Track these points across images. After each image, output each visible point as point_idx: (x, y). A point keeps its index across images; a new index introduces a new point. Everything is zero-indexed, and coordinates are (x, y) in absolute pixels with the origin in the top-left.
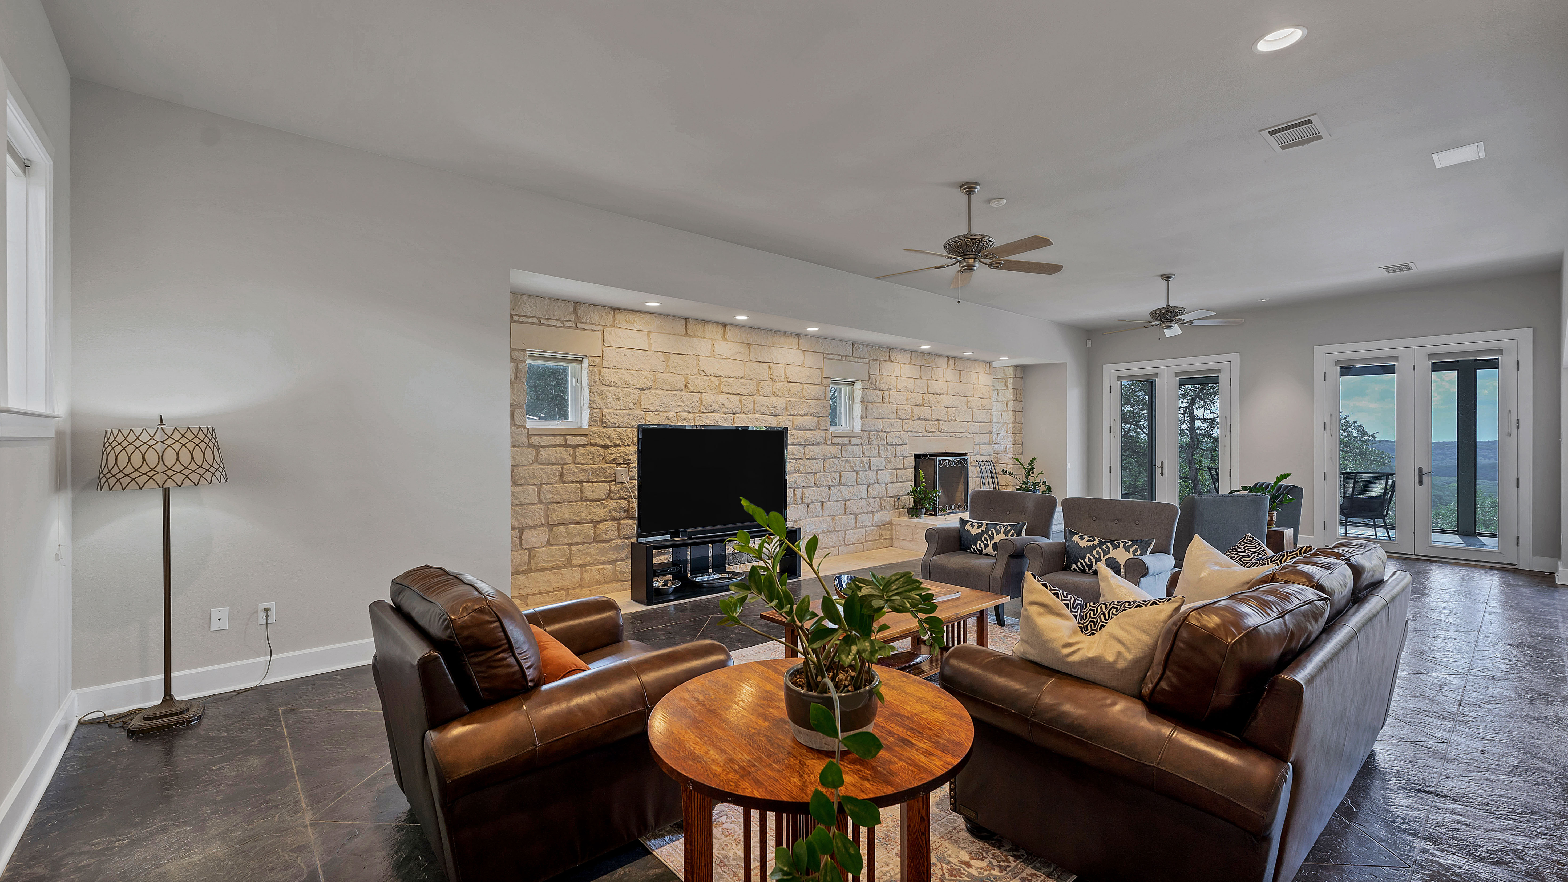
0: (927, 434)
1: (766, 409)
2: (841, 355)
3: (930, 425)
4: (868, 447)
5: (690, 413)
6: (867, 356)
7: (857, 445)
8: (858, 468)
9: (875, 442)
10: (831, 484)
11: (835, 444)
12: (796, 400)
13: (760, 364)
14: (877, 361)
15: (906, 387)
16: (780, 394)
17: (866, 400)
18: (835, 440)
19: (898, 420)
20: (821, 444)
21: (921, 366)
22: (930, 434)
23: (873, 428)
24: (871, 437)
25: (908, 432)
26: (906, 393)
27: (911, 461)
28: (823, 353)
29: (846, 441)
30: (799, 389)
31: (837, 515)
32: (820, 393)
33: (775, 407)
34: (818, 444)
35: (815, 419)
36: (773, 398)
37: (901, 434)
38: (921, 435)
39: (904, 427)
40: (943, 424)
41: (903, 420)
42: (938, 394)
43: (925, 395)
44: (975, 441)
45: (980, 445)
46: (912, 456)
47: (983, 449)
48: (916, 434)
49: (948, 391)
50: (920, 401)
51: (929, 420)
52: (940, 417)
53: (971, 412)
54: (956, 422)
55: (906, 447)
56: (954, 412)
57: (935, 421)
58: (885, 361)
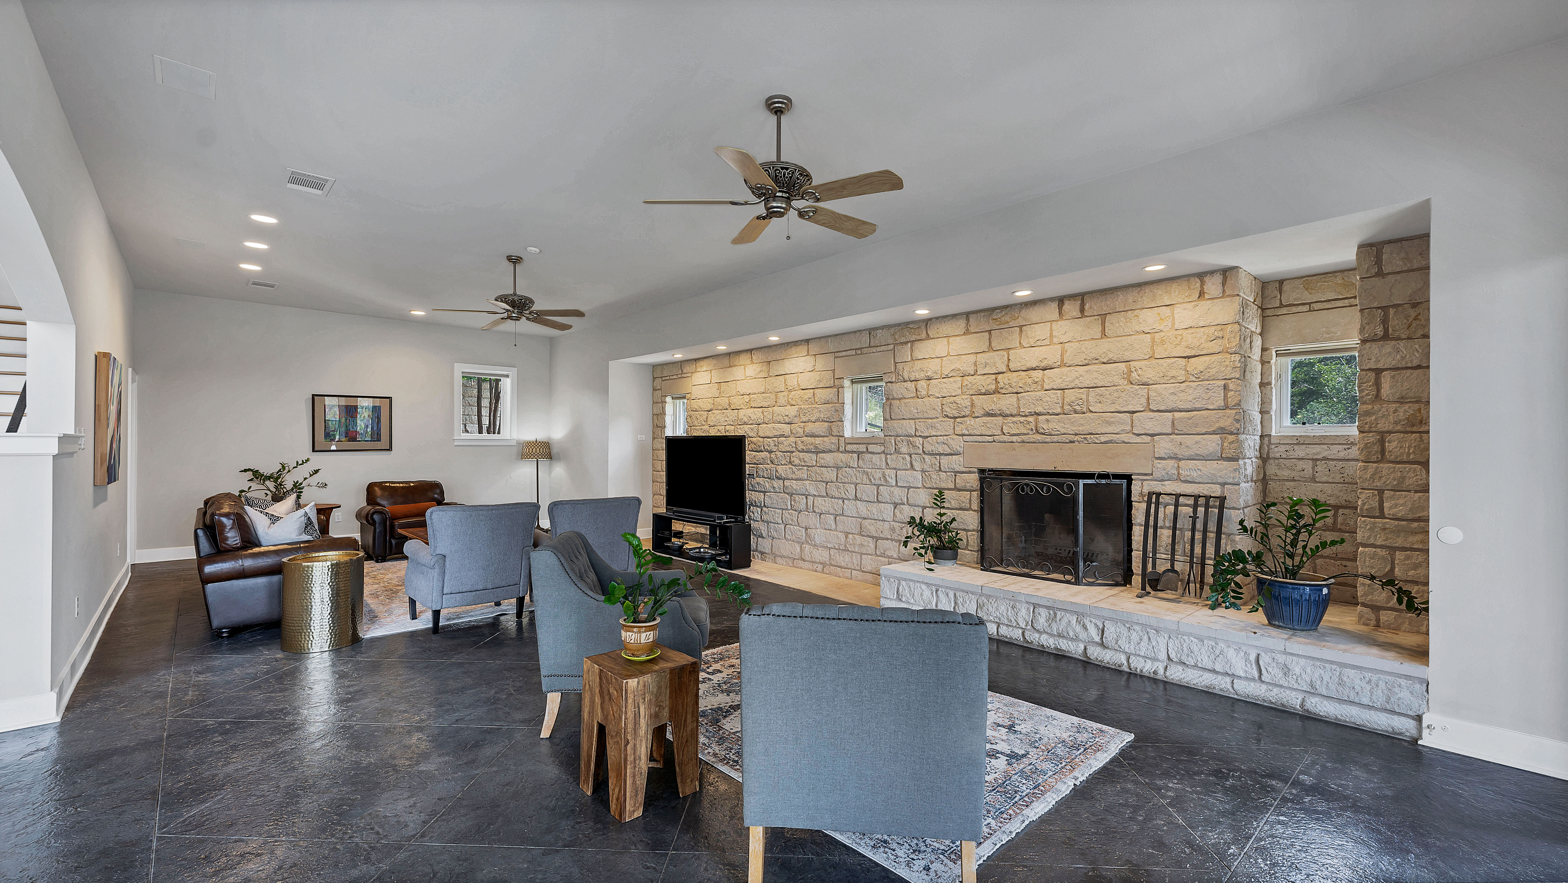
0: (1006, 438)
1: (780, 417)
2: (856, 349)
3: (1013, 422)
4: (894, 457)
5: (732, 425)
6: (890, 341)
7: (879, 453)
8: (878, 482)
9: (904, 449)
10: (845, 497)
11: (849, 452)
12: (807, 406)
13: (778, 377)
14: (906, 343)
15: (959, 370)
16: (794, 403)
17: (891, 397)
18: (849, 447)
19: (946, 419)
20: (834, 452)
21: (990, 332)
22: (1014, 439)
23: (900, 432)
24: (897, 443)
25: (963, 435)
26: (960, 379)
27: (973, 480)
28: (834, 353)
29: (862, 448)
30: (811, 395)
31: (852, 534)
32: (831, 396)
33: (787, 416)
34: (831, 451)
35: (827, 424)
36: (789, 407)
37: (949, 439)
38: (990, 439)
39: (956, 428)
40: (1047, 421)
41: (955, 418)
42: (1034, 369)
43: (1000, 376)
44: (1160, 452)
45: (1180, 460)
46: (974, 473)
47: (1189, 469)
48: (979, 438)
49: (1062, 360)
50: (989, 387)
51: (1012, 415)
52: (1039, 409)
53: (1143, 391)
54: (1091, 415)
55: (961, 459)
56: (1084, 397)
57: (1026, 416)
58: (919, 340)
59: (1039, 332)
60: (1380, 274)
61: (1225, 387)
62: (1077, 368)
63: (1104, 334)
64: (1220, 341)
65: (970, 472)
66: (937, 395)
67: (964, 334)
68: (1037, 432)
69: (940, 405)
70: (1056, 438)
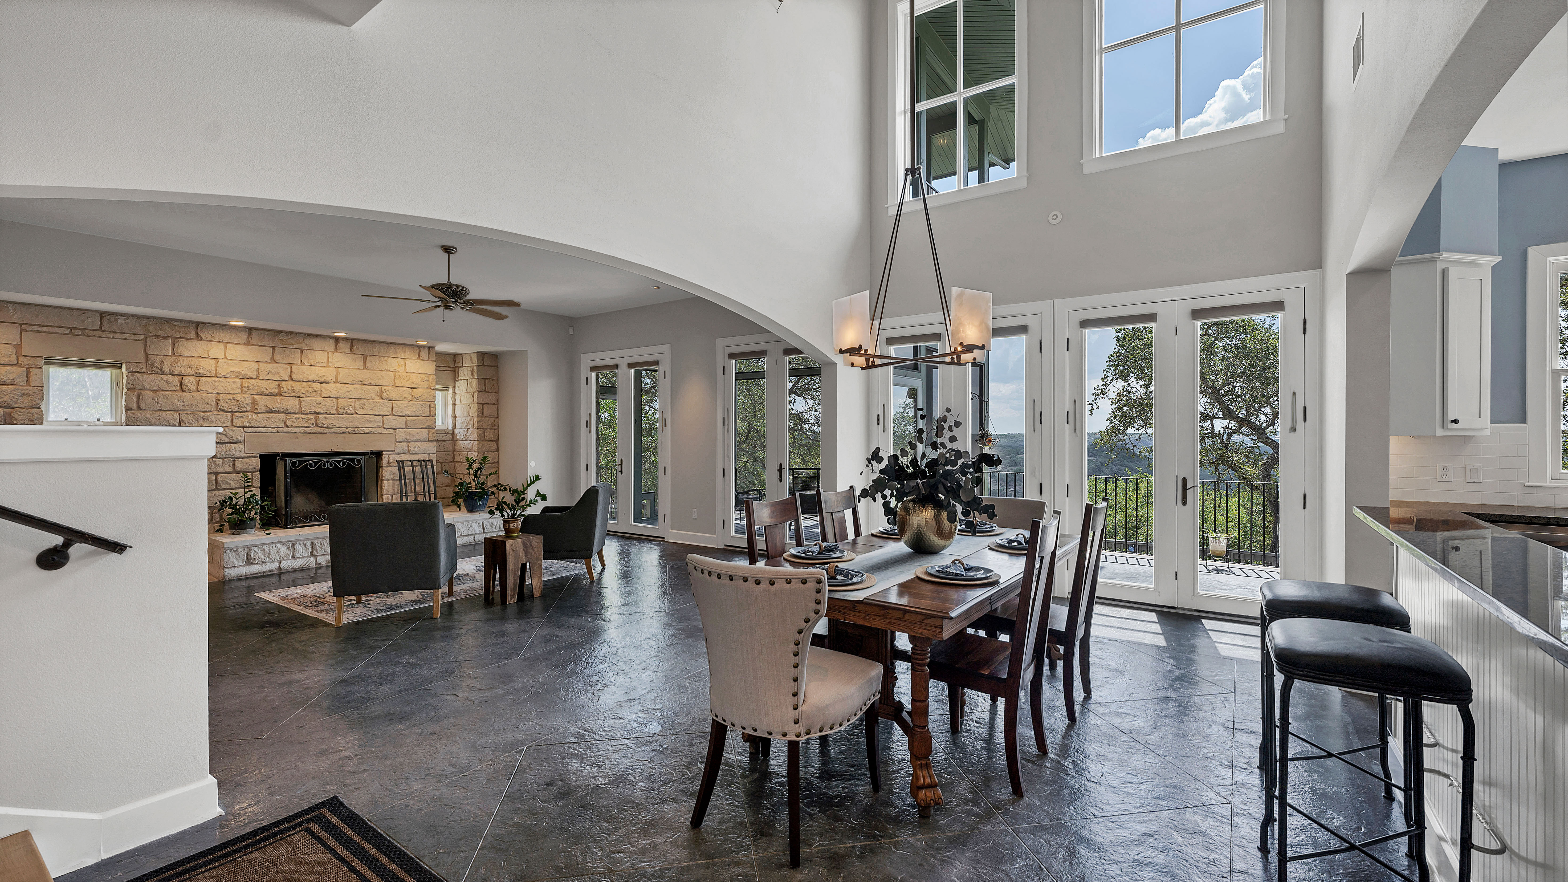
0: (289, 430)
2: (71, 328)
3: (296, 418)
6: (140, 332)
14: (165, 338)
15: (239, 373)
17: (139, 387)
19: (223, 413)
21: (273, 348)
22: (297, 430)
25: (244, 427)
26: (239, 380)
27: (256, 463)
28: (24, 325)
37: (227, 431)
38: (275, 430)
39: (235, 421)
40: (326, 418)
41: (233, 412)
42: (314, 382)
43: (283, 383)
44: (399, 438)
45: (409, 442)
46: (256, 457)
47: (414, 447)
48: (262, 430)
49: (337, 378)
50: (273, 390)
51: (294, 413)
52: (319, 410)
53: (389, 404)
54: (357, 416)
55: (242, 447)
56: (353, 404)
57: (307, 414)
58: (184, 338)
59: (320, 357)
60: (483, 365)
61: (430, 405)
62: (347, 385)
63: (365, 368)
64: (427, 382)
65: (252, 457)
66: (211, 391)
67: (244, 344)
68: (317, 426)
69: (214, 400)
70: (332, 430)
